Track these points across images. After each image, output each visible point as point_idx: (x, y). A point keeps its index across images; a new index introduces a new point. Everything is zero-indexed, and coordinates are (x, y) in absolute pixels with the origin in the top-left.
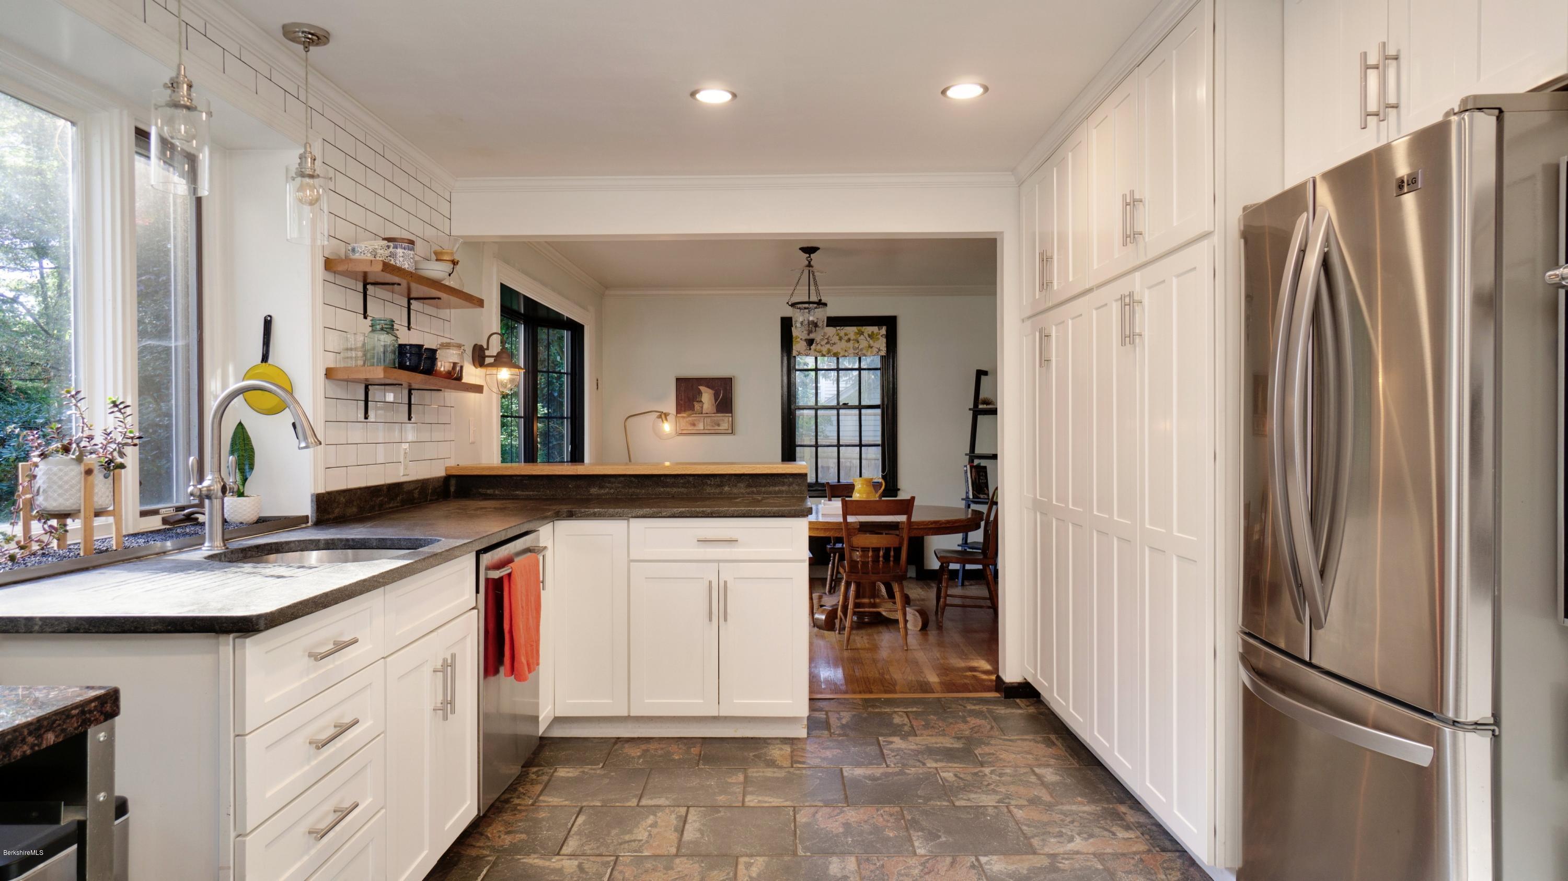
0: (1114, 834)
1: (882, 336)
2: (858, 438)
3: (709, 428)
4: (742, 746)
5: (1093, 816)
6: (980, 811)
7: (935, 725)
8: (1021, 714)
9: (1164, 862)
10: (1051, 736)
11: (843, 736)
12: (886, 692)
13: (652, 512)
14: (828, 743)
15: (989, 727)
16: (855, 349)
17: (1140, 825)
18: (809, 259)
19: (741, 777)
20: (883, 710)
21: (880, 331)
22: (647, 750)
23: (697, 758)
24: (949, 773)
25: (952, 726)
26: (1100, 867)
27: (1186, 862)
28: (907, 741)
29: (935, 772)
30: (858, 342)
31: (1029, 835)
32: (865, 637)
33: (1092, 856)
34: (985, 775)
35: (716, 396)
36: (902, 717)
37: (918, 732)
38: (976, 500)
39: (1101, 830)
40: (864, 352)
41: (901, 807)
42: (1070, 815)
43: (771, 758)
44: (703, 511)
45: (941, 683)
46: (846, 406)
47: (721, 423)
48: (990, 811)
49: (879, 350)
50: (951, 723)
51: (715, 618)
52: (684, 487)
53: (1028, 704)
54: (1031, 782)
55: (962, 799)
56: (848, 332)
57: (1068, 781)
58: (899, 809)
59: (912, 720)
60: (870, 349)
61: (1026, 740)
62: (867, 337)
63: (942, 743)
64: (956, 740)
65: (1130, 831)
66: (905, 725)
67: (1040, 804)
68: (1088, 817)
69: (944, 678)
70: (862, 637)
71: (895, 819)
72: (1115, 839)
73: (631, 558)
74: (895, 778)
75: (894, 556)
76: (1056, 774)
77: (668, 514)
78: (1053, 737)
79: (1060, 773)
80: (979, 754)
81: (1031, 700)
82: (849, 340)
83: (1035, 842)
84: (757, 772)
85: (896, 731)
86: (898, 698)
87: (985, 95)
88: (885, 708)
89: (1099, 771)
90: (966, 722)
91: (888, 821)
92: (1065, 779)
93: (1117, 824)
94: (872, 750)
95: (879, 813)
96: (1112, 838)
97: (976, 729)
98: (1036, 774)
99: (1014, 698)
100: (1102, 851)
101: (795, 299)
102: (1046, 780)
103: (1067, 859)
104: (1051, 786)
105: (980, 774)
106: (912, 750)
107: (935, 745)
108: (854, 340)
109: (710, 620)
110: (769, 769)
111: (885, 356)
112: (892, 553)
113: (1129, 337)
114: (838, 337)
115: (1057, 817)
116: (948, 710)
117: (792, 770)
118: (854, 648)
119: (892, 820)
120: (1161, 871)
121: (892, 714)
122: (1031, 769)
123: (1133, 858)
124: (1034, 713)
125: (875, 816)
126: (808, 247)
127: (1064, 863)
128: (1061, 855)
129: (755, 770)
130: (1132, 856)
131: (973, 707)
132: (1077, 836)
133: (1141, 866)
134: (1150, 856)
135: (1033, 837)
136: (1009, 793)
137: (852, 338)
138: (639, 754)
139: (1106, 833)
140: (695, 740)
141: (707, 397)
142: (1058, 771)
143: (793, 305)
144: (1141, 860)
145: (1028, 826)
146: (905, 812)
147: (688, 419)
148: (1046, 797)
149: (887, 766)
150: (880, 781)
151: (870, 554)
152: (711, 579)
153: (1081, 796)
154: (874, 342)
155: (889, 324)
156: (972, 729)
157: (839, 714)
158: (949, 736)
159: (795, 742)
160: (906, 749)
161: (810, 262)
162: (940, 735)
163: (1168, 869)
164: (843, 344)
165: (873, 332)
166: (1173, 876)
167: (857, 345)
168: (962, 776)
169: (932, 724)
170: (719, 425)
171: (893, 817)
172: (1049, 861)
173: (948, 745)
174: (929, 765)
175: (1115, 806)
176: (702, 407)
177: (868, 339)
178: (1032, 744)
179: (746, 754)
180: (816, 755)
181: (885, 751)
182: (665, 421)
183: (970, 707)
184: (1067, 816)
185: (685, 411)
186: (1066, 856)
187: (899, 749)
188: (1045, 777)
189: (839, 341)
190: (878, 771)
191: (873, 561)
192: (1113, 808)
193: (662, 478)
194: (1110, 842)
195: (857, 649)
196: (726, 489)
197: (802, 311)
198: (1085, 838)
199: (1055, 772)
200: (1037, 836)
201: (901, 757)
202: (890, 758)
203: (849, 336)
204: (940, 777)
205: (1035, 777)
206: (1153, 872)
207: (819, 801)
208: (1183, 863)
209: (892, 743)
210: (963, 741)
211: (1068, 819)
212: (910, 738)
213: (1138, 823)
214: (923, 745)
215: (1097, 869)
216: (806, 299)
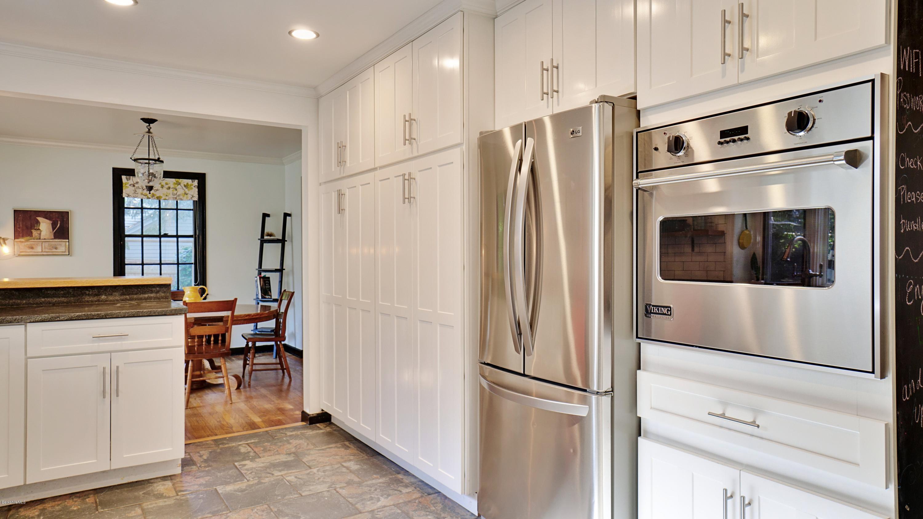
0: (401, 491)
1: (194, 187)
2: (159, 259)
3: (47, 250)
4: (130, 488)
5: (386, 484)
6: (320, 495)
7: (270, 449)
8: (323, 433)
9: (431, 500)
10: (345, 443)
11: (208, 467)
12: (227, 433)
13: (50, 317)
14: (200, 474)
15: (306, 444)
16: (173, 194)
17: (412, 484)
18: (149, 127)
19: (139, 511)
20: (230, 445)
21: (194, 183)
22: (44, 509)
23: (94, 505)
24: (291, 476)
25: (282, 447)
26: (400, 511)
27: (442, 498)
28: (256, 462)
29: (282, 478)
30: (176, 190)
31: (354, 503)
32: (197, 399)
33: (393, 507)
34: (315, 473)
35: (54, 226)
36: (245, 447)
37: (260, 455)
38: (264, 299)
39: (393, 491)
40: (181, 197)
41: (267, 505)
42: (373, 486)
43: (158, 492)
44: (98, 314)
45: (263, 421)
46: (166, 236)
47: (58, 246)
48: (326, 494)
49: (193, 196)
50: (281, 446)
51: (108, 396)
52: (64, 297)
53: (325, 426)
54: (344, 472)
55: (305, 491)
56: (168, 182)
57: (365, 467)
58: (266, 506)
59: (253, 448)
60: (186, 196)
61: (332, 447)
62: (183, 187)
63: (280, 459)
64: (288, 455)
65: (409, 488)
66: (250, 452)
67: (354, 484)
68: (383, 485)
69: (264, 418)
70: (195, 399)
71: (267, 513)
72: (402, 494)
73: (28, 355)
74: (257, 487)
75: (214, 341)
76: (357, 464)
77: (66, 319)
78: (347, 443)
79: (359, 463)
80: (306, 461)
81: (326, 423)
82: (169, 188)
83: (359, 506)
84: (151, 504)
85: (245, 457)
86: (238, 436)
87: (318, 38)
88: (232, 444)
89: (380, 458)
90: (290, 443)
91: (262, 515)
92: (363, 466)
93: (400, 486)
94: (232, 472)
95: (254, 511)
96: (400, 494)
97: (298, 446)
98: (345, 467)
99: (315, 424)
100: (398, 502)
101: (136, 156)
102: (352, 469)
103: (380, 512)
104: (356, 472)
105: (311, 473)
106: (261, 467)
107: (276, 461)
108: (173, 188)
109: (104, 397)
110: (160, 500)
111: (197, 201)
112: (212, 339)
113: (408, 198)
114: (160, 186)
115: (366, 489)
116: (276, 438)
117: (178, 497)
118: (192, 407)
119: (265, 514)
120: (432, 505)
121: (238, 447)
122: (341, 464)
123: (415, 502)
124: (330, 431)
125: (252, 514)
126: (148, 119)
127: (379, 514)
128: (376, 510)
129: (149, 503)
130: (414, 501)
131: (291, 433)
132: (381, 497)
133: (420, 505)
134: (423, 499)
135: (356, 504)
136: (333, 481)
137: (171, 187)
138: (37, 513)
139: (396, 492)
140: (87, 493)
141: (45, 226)
142: (357, 462)
143: (135, 160)
144: (420, 502)
145: (351, 498)
146: (271, 507)
147: (26, 244)
148: (356, 479)
149: (248, 481)
150: (247, 491)
151: (196, 340)
152: (105, 366)
153: (376, 473)
154: (189, 190)
155: (201, 178)
156: (295, 447)
157: (199, 453)
158: (282, 454)
159: (173, 477)
160: (257, 467)
161: (149, 130)
162: (276, 454)
163: (435, 503)
164: (165, 190)
165: (187, 184)
166: (439, 507)
167: (175, 192)
168: (300, 477)
169: (268, 449)
170: (56, 248)
171: (265, 512)
172: (371, 515)
173: (284, 460)
174: (276, 474)
175: (396, 475)
176: (40, 234)
177: (184, 188)
178: (336, 449)
179: (136, 494)
180: (193, 484)
181: (243, 472)
182: (4, 245)
183: (289, 433)
184: (372, 488)
185: (23, 236)
186: (379, 510)
187: (252, 468)
188: (351, 468)
189: (161, 189)
190: (242, 485)
191: (198, 345)
192: (395, 477)
193: (43, 291)
194: (400, 496)
195: (195, 407)
196: (103, 297)
197: (143, 165)
198: (386, 497)
199: (355, 463)
200: (359, 503)
201: (256, 473)
202: (247, 475)
203: (169, 185)
204: (286, 480)
205: (345, 469)
206: (427, 507)
207: (208, 513)
208: (441, 499)
209: (245, 465)
210: (293, 455)
211: (373, 489)
212: (257, 460)
213: (411, 482)
214: (267, 463)
215: (398, 513)
216: (147, 157)
